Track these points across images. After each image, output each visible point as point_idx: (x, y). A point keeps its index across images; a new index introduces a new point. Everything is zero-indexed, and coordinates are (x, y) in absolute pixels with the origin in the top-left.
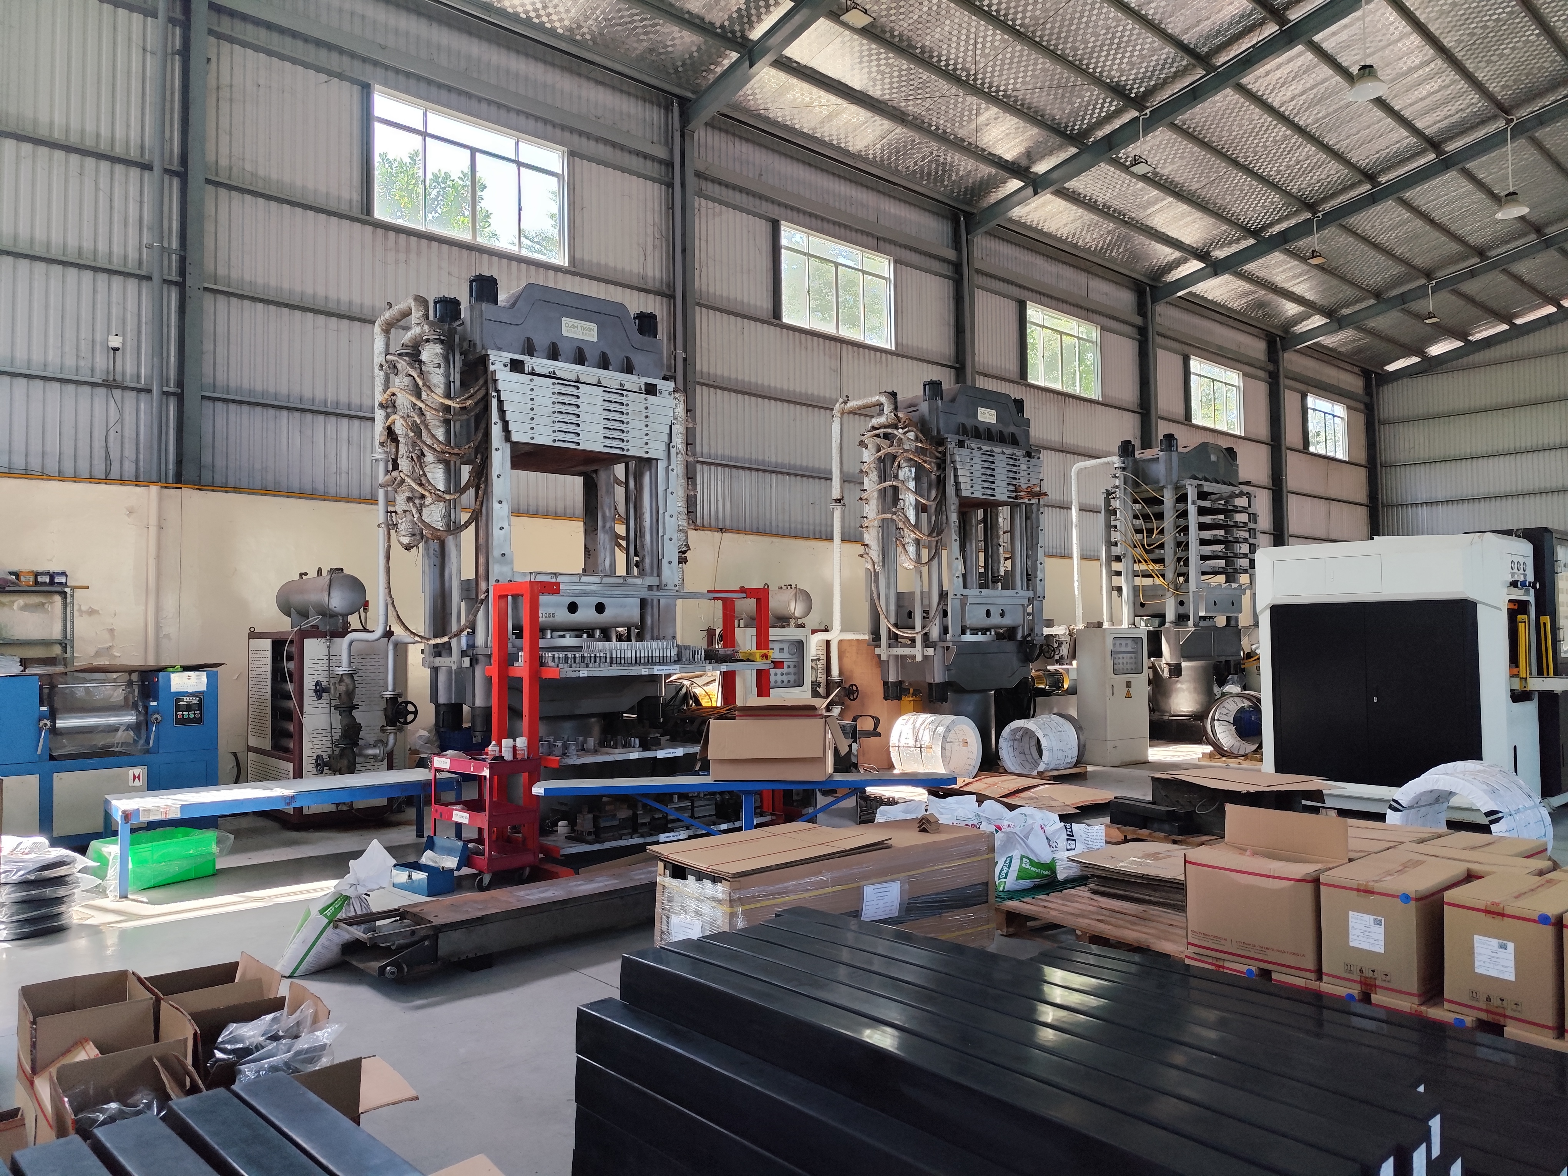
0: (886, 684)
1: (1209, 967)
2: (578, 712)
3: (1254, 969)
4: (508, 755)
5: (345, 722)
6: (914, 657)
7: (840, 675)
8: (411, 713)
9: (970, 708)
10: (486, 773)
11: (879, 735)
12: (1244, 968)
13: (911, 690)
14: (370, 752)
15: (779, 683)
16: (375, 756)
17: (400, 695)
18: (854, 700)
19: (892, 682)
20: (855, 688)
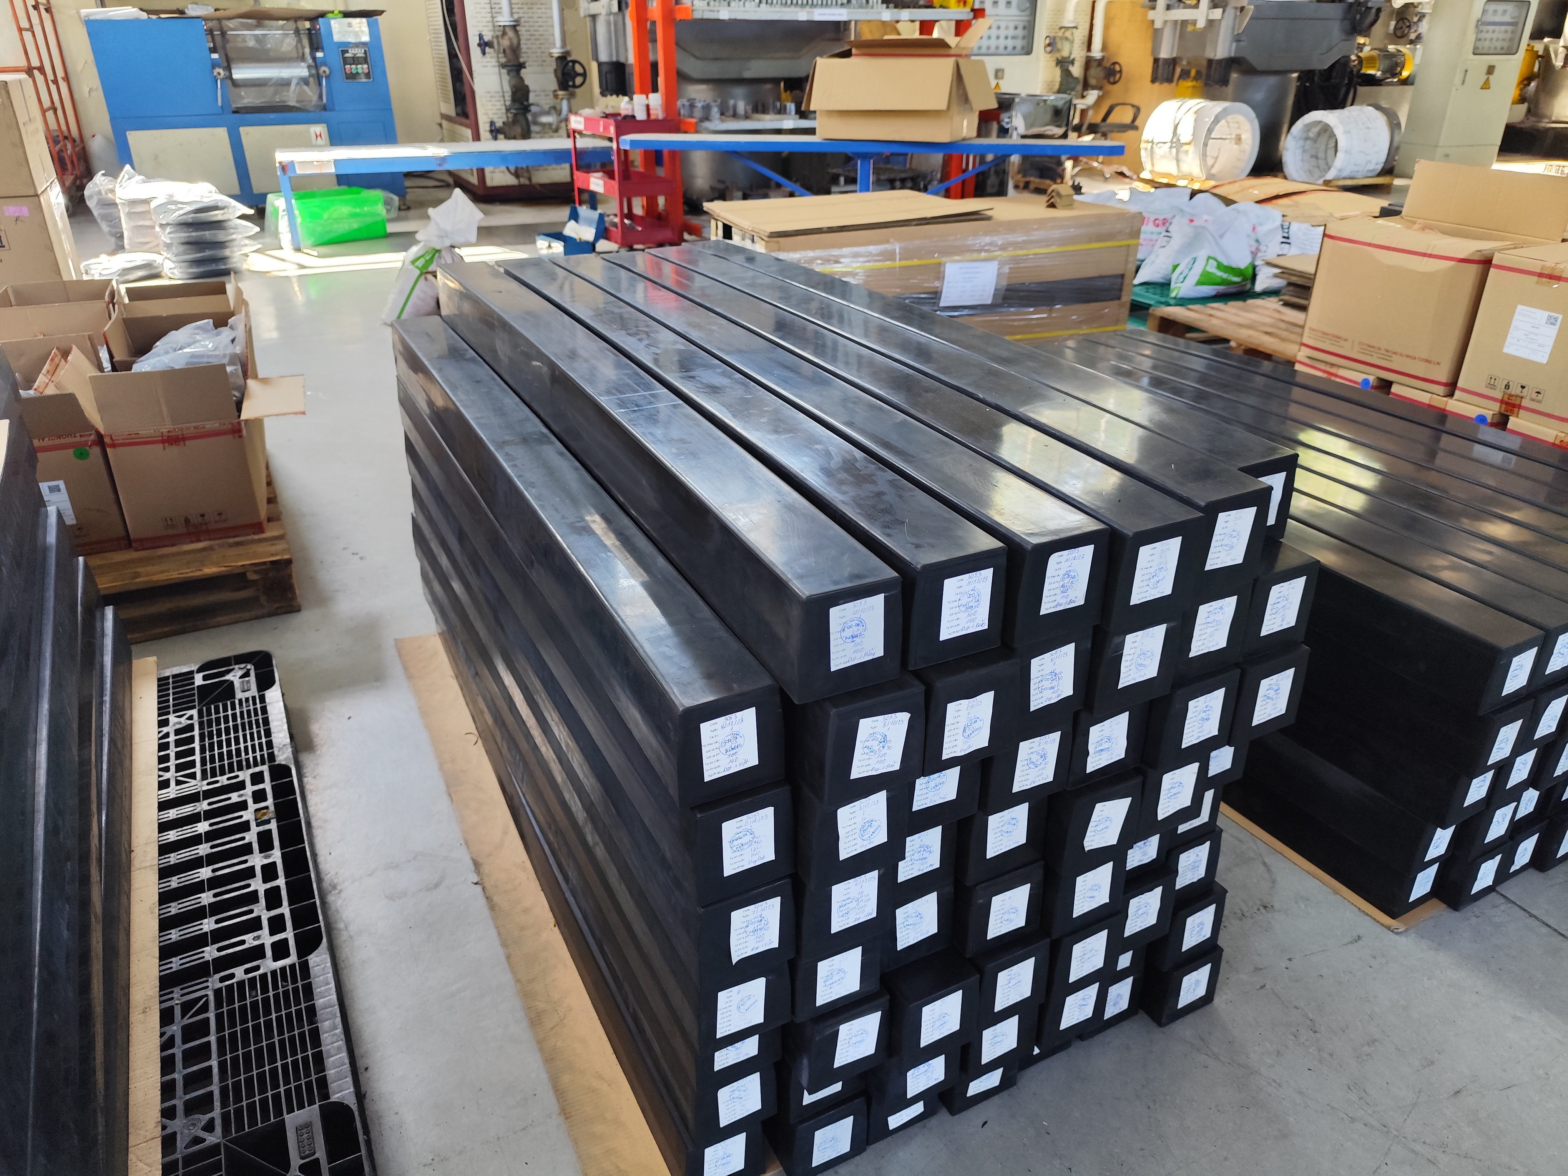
1: (1320, 374)
3: (1371, 379)
4: (640, 114)
5: (514, 82)
6: (1194, 22)
8: (579, 75)
9: (1259, 96)
10: (612, 133)
12: (1359, 377)
14: (545, 119)
16: (550, 125)
17: (567, 53)
18: (1115, 83)
19: (1165, 60)
20: (1117, 68)
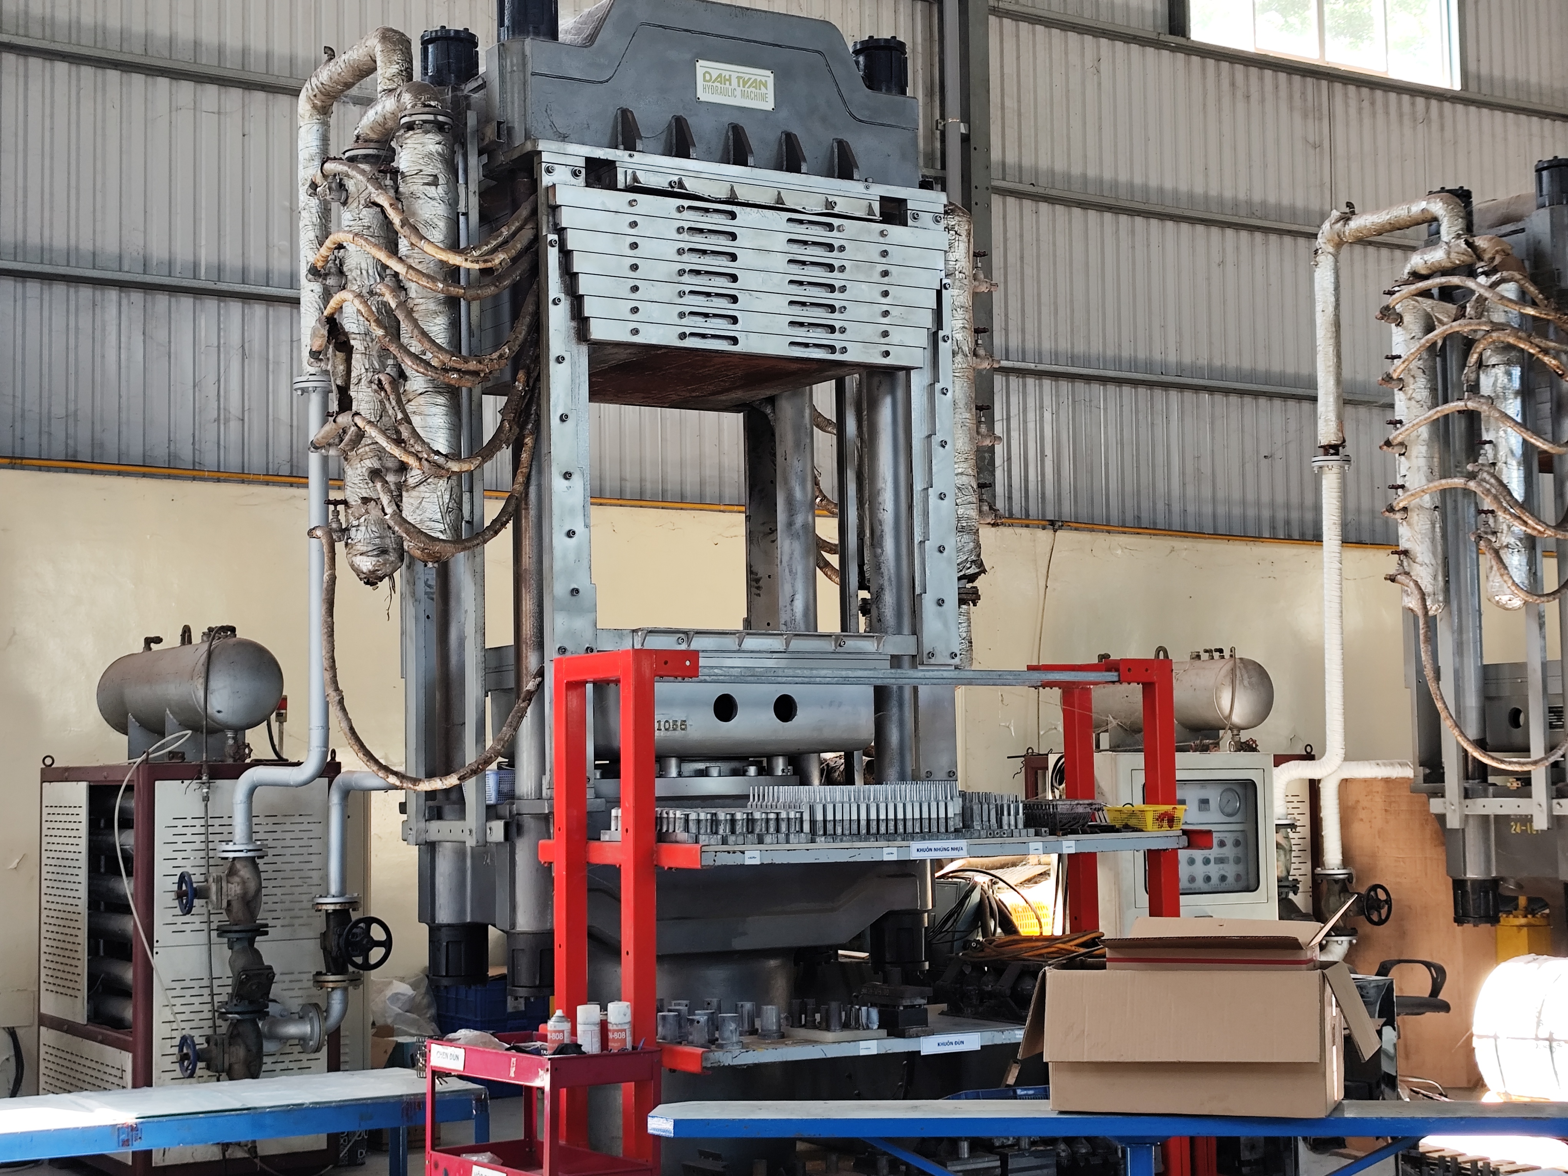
0: (1459, 885)
2: (738, 944)
4: (589, 1043)
5: (241, 963)
6: (1527, 820)
7: (1347, 860)
8: (379, 944)
10: (543, 1081)
11: (1445, 1007)
13: (1522, 901)
14: (293, 1030)
15: (1200, 883)
16: (302, 1040)
17: (353, 904)
18: (1381, 922)
19: (1474, 881)
20: (1382, 896)
